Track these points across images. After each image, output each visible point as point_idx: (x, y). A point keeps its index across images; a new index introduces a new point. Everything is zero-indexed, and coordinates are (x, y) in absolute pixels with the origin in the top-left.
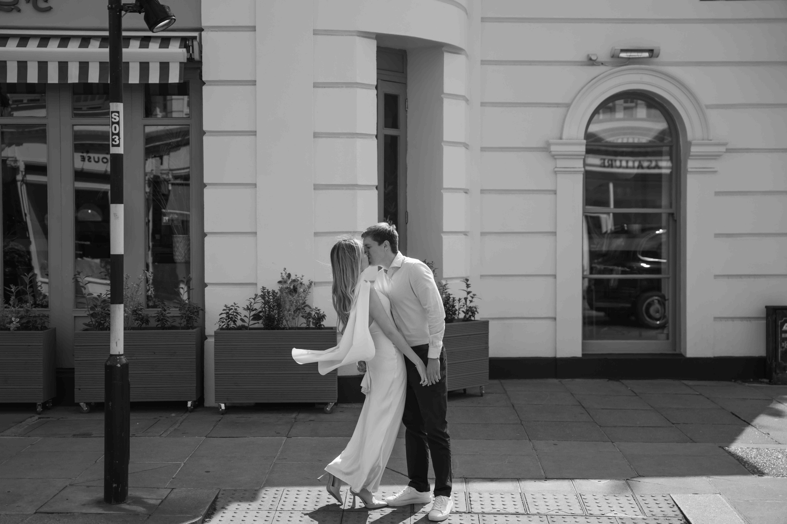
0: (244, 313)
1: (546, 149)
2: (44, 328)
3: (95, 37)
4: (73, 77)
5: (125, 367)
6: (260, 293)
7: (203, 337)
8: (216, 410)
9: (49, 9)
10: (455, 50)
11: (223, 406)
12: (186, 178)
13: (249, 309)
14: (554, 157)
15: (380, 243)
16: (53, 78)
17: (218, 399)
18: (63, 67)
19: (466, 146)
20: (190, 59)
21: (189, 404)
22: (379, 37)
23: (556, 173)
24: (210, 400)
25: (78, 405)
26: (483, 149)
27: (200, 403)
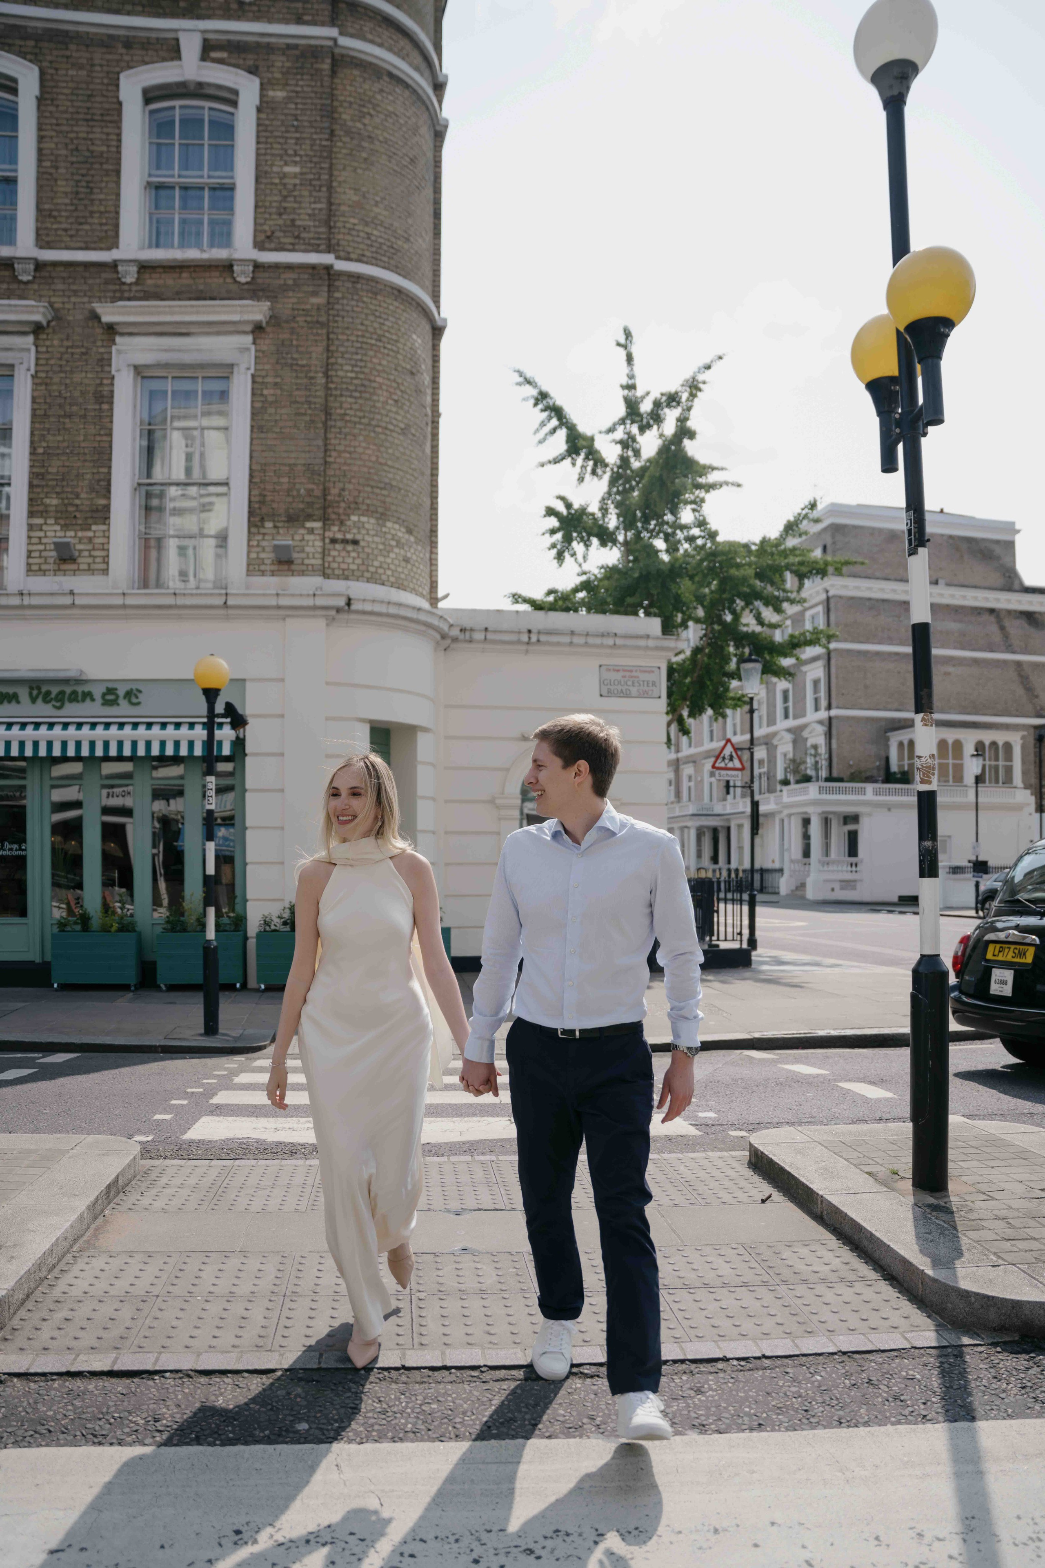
0: (276, 920)
1: (492, 801)
2: (135, 931)
3: (171, 723)
4: (155, 751)
5: (216, 948)
6: (288, 906)
7: (246, 938)
8: (258, 990)
9: (139, 703)
10: (425, 730)
11: (263, 987)
12: (232, 818)
13: (280, 917)
14: (498, 807)
15: (568, 762)
16: (141, 752)
17: (259, 982)
18: (148, 744)
19: (434, 799)
20: (238, 738)
21: (238, 985)
22: (371, 722)
23: (500, 819)
24: (252, 983)
25: (159, 987)
26: (446, 801)
27: (244, 986)
